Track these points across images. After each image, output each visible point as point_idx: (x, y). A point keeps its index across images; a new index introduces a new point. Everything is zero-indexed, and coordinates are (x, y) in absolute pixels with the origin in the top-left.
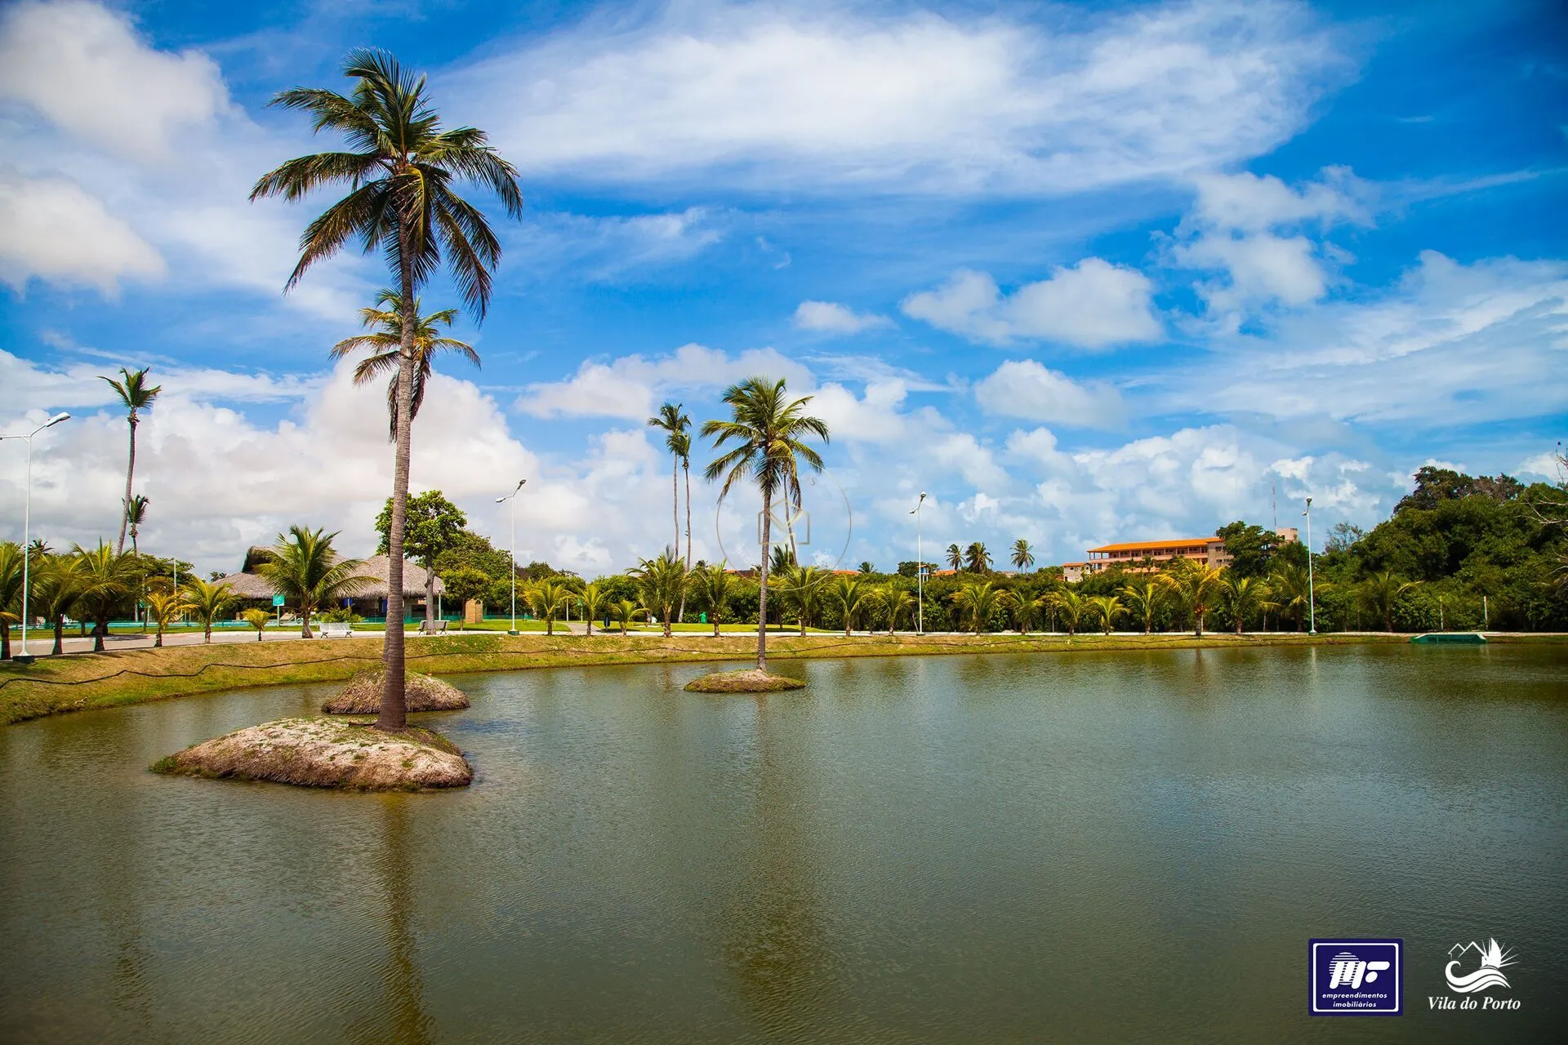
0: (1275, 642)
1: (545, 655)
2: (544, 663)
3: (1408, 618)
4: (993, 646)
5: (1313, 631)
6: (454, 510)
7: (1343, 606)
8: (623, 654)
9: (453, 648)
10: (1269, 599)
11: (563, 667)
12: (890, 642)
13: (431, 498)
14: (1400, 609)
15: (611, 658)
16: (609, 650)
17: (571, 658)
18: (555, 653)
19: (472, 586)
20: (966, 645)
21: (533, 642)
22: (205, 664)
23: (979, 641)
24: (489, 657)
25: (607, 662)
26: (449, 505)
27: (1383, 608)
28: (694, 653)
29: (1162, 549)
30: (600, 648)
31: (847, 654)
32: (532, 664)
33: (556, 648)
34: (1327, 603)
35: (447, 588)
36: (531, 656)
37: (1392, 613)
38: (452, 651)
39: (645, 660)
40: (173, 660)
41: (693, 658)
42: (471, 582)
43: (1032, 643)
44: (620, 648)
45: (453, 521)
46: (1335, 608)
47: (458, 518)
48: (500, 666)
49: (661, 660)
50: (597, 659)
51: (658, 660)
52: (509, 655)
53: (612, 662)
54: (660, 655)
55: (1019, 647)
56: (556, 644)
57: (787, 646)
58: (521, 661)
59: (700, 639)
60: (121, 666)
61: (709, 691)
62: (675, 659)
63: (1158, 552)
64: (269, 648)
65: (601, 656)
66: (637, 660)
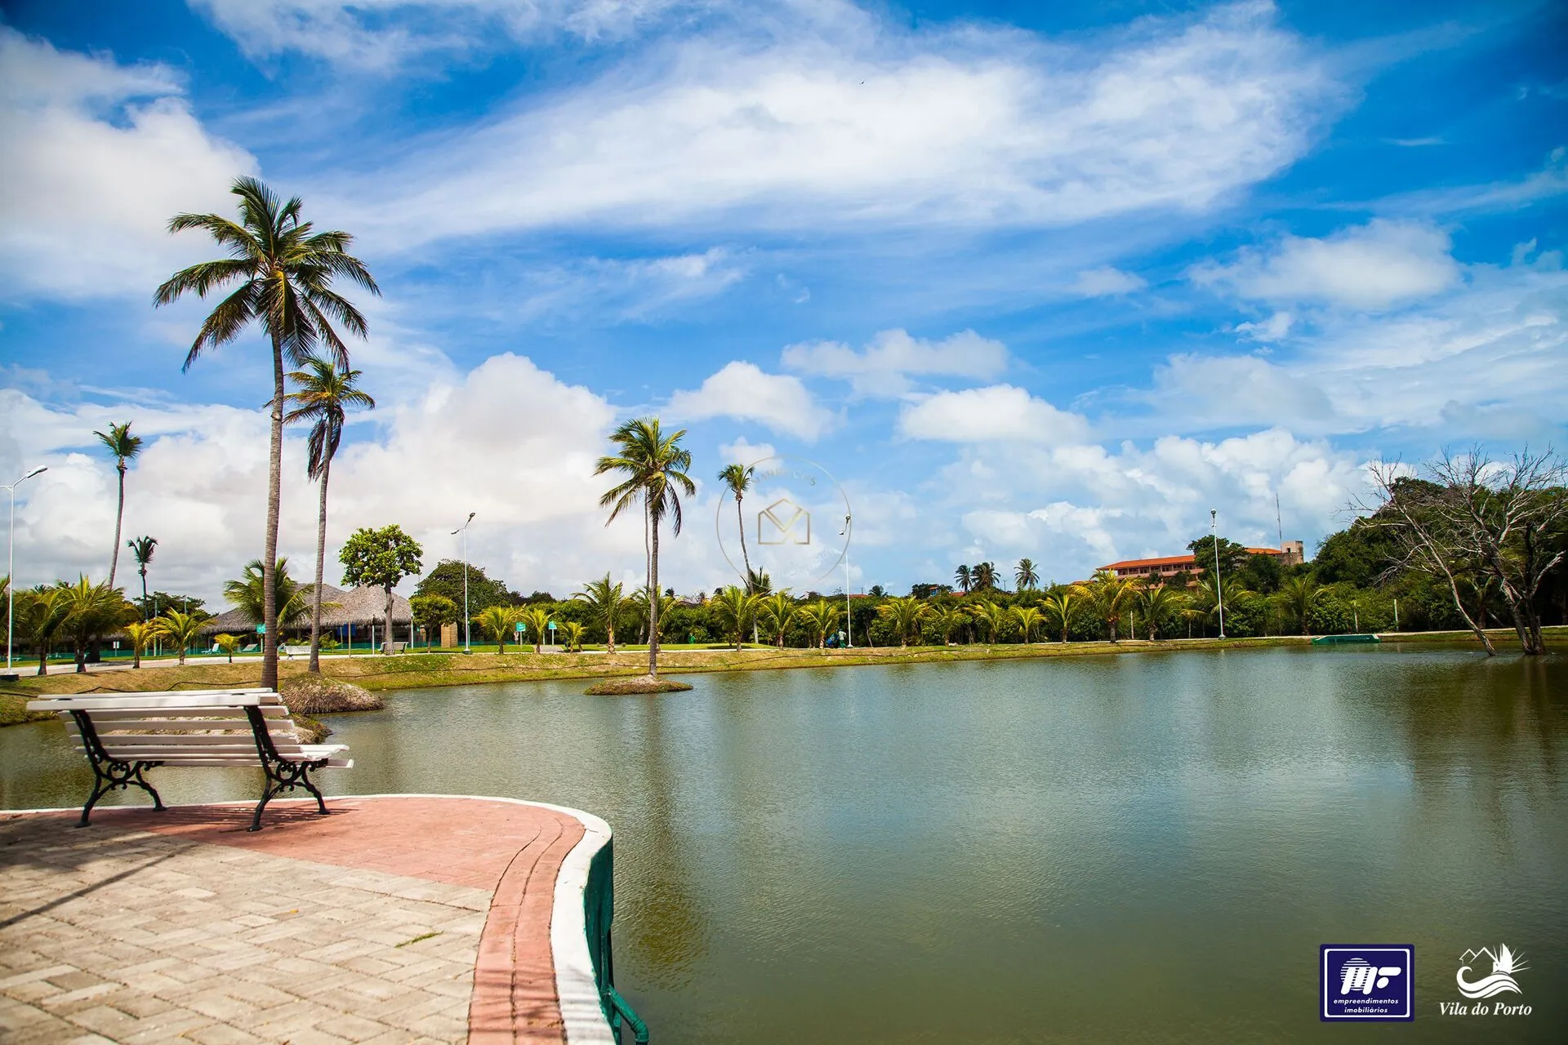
0: (1185, 647)
1: (494, 672)
2: (493, 679)
3: (1322, 622)
4: (916, 656)
5: (1222, 635)
6: (411, 542)
7: (1260, 613)
8: (567, 670)
9: (408, 667)
10: (1193, 607)
11: (510, 682)
12: (820, 655)
13: (389, 531)
14: (1314, 613)
15: (556, 674)
16: (555, 666)
17: (519, 674)
18: (503, 669)
19: (437, 612)
20: (891, 656)
21: (484, 661)
22: (175, 682)
23: (904, 652)
24: (441, 675)
25: (552, 677)
26: (406, 538)
27: (1300, 613)
28: (634, 668)
29: (1170, 565)
30: (547, 665)
31: (776, 667)
32: (480, 680)
33: (505, 665)
34: (1246, 609)
35: (415, 614)
36: (481, 672)
37: (1309, 618)
38: (407, 670)
39: (587, 675)
40: (146, 678)
41: (633, 672)
42: (437, 608)
43: (953, 652)
44: (566, 664)
45: (410, 552)
46: (1255, 614)
47: (414, 549)
48: (450, 682)
49: (603, 675)
50: (543, 674)
51: (600, 675)
52: (460, 672)
53: (557, 677)
54: (602, 670)
55: (940, 657)
56: (506, 662)
57: (722, 660)
58: (471, 677)
59: (641, 656)
60: (96, 684)
61: (601, 694)
62: (616, 673)
63: (1167, 567)
64: (236, 668)
65: (546, 672)
66: (580, 675)
